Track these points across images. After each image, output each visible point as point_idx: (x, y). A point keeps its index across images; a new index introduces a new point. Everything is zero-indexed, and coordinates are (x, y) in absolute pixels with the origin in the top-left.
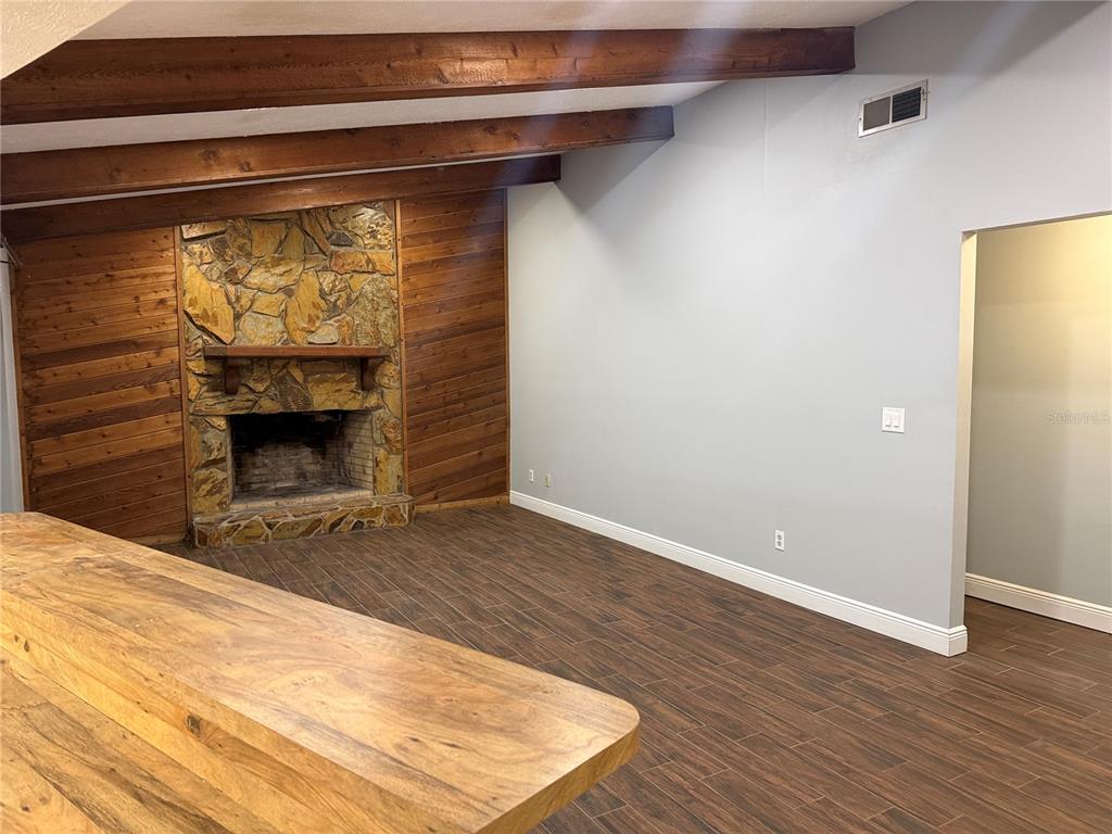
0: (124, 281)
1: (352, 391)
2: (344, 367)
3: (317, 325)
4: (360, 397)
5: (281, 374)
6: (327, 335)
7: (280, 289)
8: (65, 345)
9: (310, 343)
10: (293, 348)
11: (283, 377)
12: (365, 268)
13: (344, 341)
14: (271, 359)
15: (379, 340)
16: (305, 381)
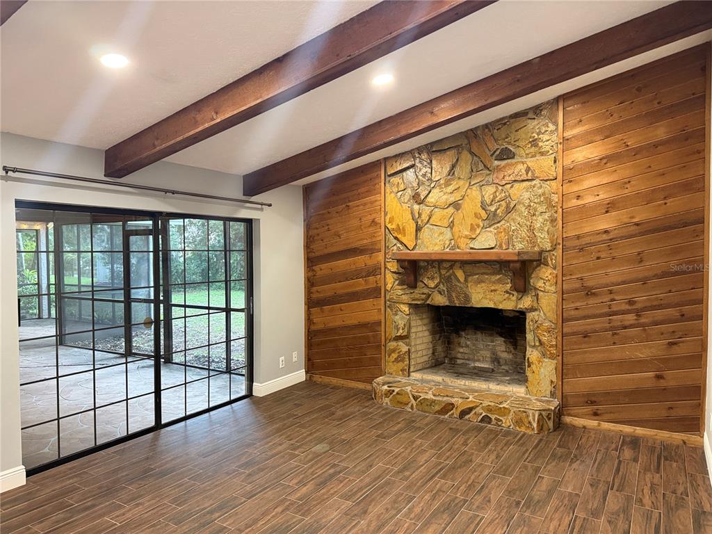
0: (354, 209)
1: (507, 292)
2: (501, 270)
3: (478, 232)
4: (514, 298)
5: (448, 274)
6: (486, 241)
7: (450, 205)
8: (327, 251)
9: (472, 248)
10: (458, 253)
11: (449, 277)
12: (524, 177)
13: (501, 246)
14: (441, 262)
15: (534, 244)
16: (466, 280)
